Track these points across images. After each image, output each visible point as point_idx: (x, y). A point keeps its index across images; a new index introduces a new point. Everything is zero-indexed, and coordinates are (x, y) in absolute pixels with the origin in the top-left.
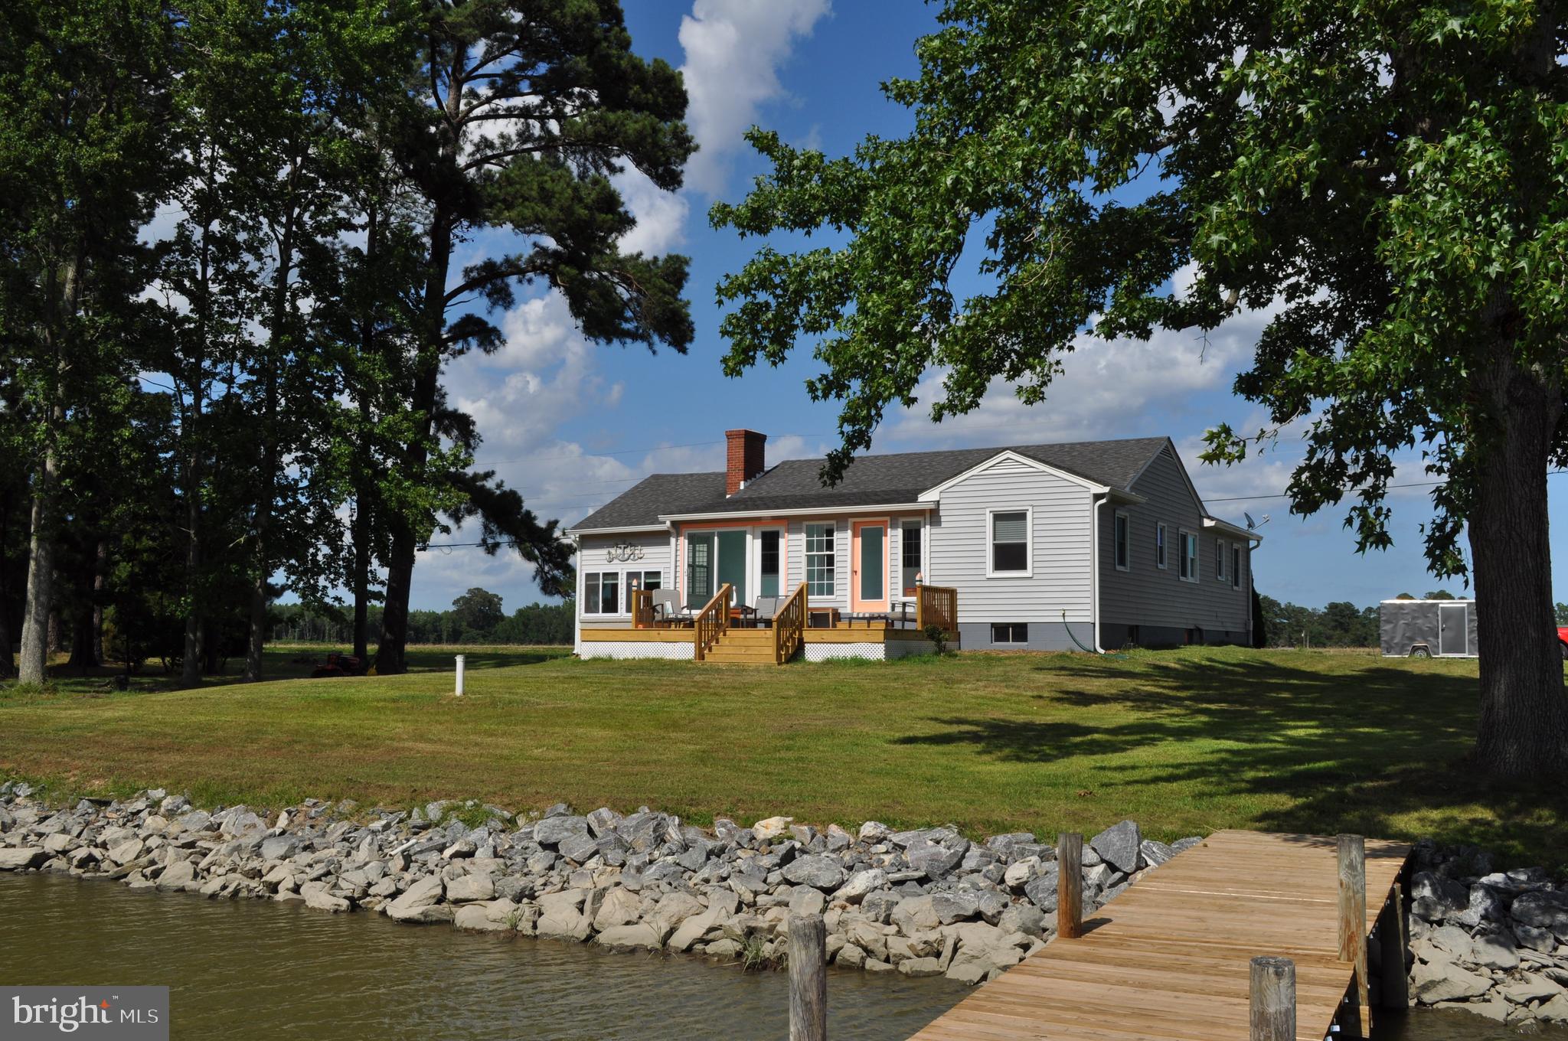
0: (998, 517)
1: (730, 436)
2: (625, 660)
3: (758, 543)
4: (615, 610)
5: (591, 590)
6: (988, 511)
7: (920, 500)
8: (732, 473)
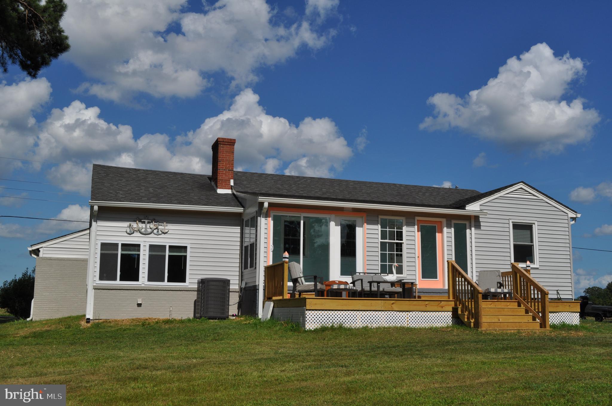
0: (517, 227)
3: (339, 230)
6: (511, 221)
7: (467, 208)
8: (223, 172)
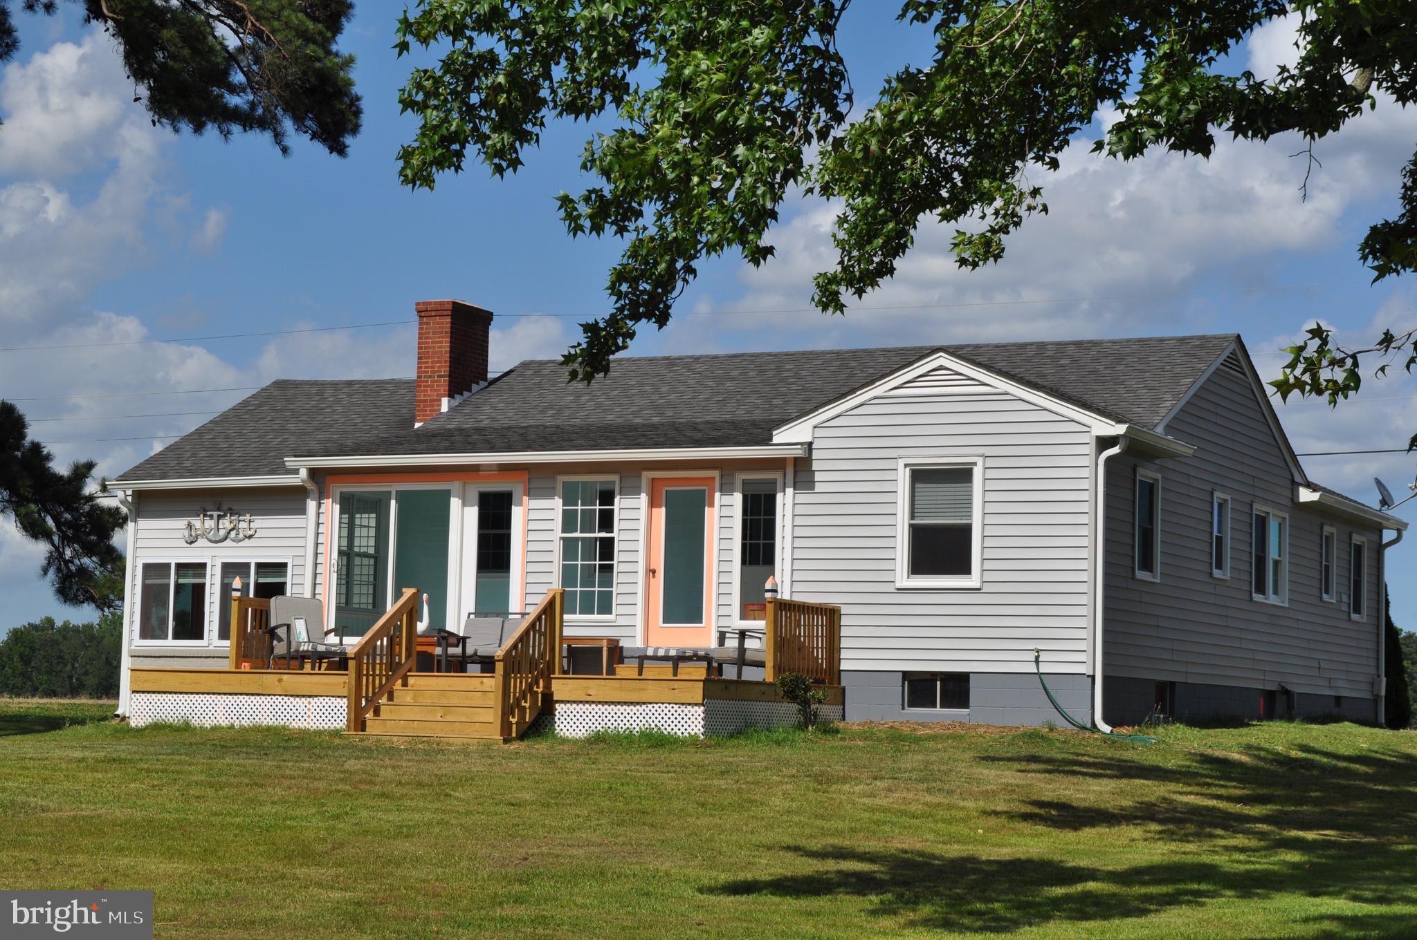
0: (920, 476)
1: (425, 312)
2: (215, 729)
3: (473, 513)
4: (198, 634)
5: (153, 596)
6: (901, 463)
7: (776, 440)
8: (427, 382)
